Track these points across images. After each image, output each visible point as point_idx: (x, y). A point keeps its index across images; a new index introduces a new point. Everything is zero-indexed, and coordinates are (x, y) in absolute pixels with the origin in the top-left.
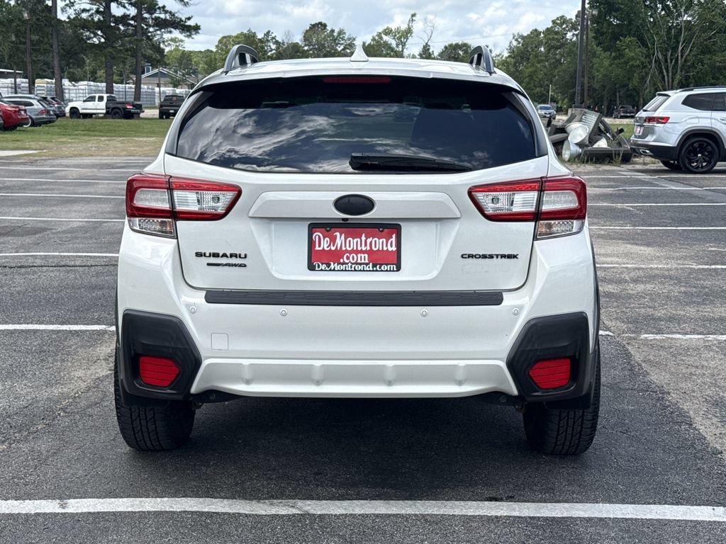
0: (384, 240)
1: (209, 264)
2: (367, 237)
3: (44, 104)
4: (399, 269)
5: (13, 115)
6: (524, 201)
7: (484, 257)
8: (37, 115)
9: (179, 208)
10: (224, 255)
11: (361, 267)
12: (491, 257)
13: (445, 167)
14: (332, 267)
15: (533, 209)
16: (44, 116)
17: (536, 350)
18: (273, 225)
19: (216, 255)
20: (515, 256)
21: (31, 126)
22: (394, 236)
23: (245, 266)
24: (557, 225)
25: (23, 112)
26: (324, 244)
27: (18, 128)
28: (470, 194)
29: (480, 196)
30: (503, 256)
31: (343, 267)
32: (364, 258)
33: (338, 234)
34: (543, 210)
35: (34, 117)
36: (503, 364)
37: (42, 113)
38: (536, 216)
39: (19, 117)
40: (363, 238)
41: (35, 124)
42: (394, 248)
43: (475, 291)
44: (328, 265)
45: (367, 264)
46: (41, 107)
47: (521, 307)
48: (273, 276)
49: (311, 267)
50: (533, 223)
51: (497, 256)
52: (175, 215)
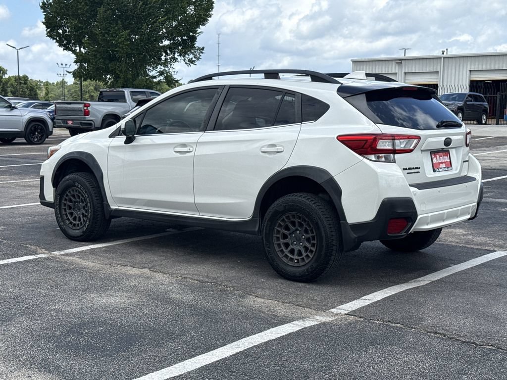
1: (408, 173)
2: (443, 157)
4: (452, 169)
9: (397, 148)
10: (413, 168)
14: (439, 170)
19: (410, 169)
20: (468, 161)
22: (448, 155)
23: (419, 172)
26: (435, 161)
32: (444, 165)
33: (437, 156)
42: (449, 160)
45: (445, 168)
49: (434, 171)
52: (395, 152)
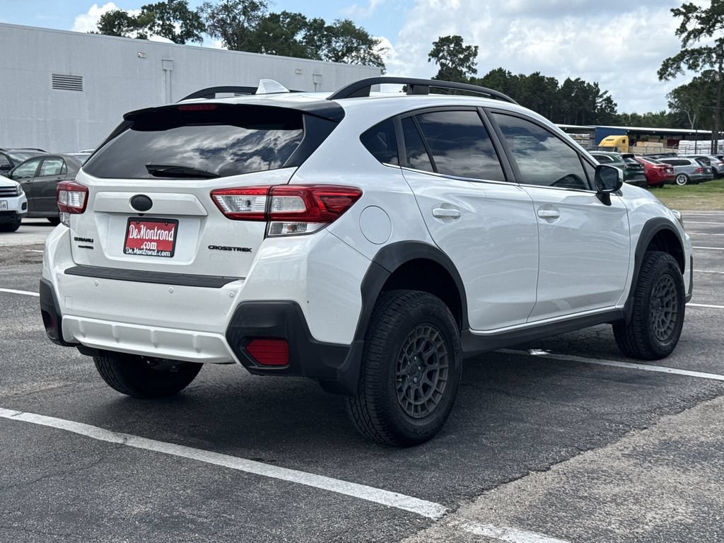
0: (167, 232)
1: (80, 246)
2: (158, 230)
3: (702, 163)
4: (172, 255)
5: (659, 173)
6: (259, 204)
7: (225, 248)
8: (694, 173)
10: (85, 240)
11: (150, 253)
12: (230, 249)
13: (202, 174)
14: (135, 251)
15: (263, 211)
16: (701, 174)
17: (243, 328)
18: (112, 219)
19: (81, 240)
20: (248, 250)
21: (687, 184)
22: (173, 229)
23: (92, 248)
24: (286, 227)
25: (669, 171)
26: (134, 235)
27: (665, 186)
28: (211, 195)
29: (220, 198)
30: (239, 249)
31: (141, 252)
32: (154, 246)
33: (142, 226)
34: (272, 212)
35: (689, 175)
36: (223, 338)
37: (698, 171)
38: (267, 217)
39: (665, 175)
40: (156, 230)
41: (691, 181)
42: (172, 239)
43: (223, 277)
44: (133, 250)
45: (154, 250)
46: (698, 165)
47: (236, 292)
48: (104, 256)
49: (125, 251)
50: (265, 223)
51: (235, 248)
